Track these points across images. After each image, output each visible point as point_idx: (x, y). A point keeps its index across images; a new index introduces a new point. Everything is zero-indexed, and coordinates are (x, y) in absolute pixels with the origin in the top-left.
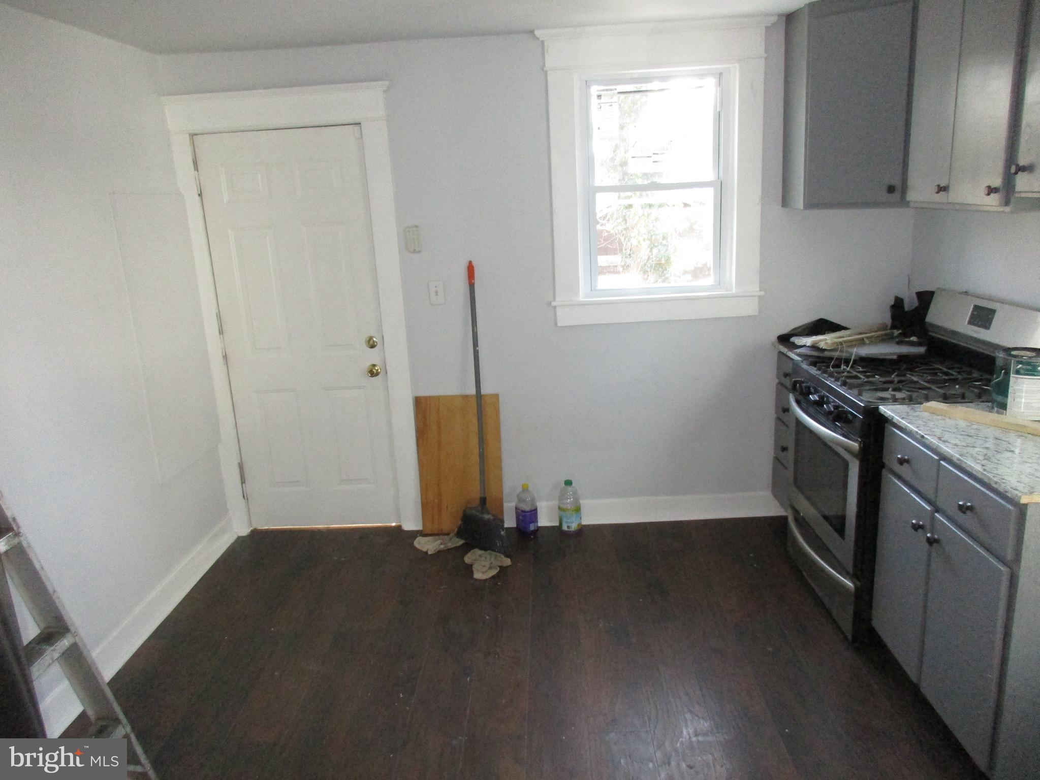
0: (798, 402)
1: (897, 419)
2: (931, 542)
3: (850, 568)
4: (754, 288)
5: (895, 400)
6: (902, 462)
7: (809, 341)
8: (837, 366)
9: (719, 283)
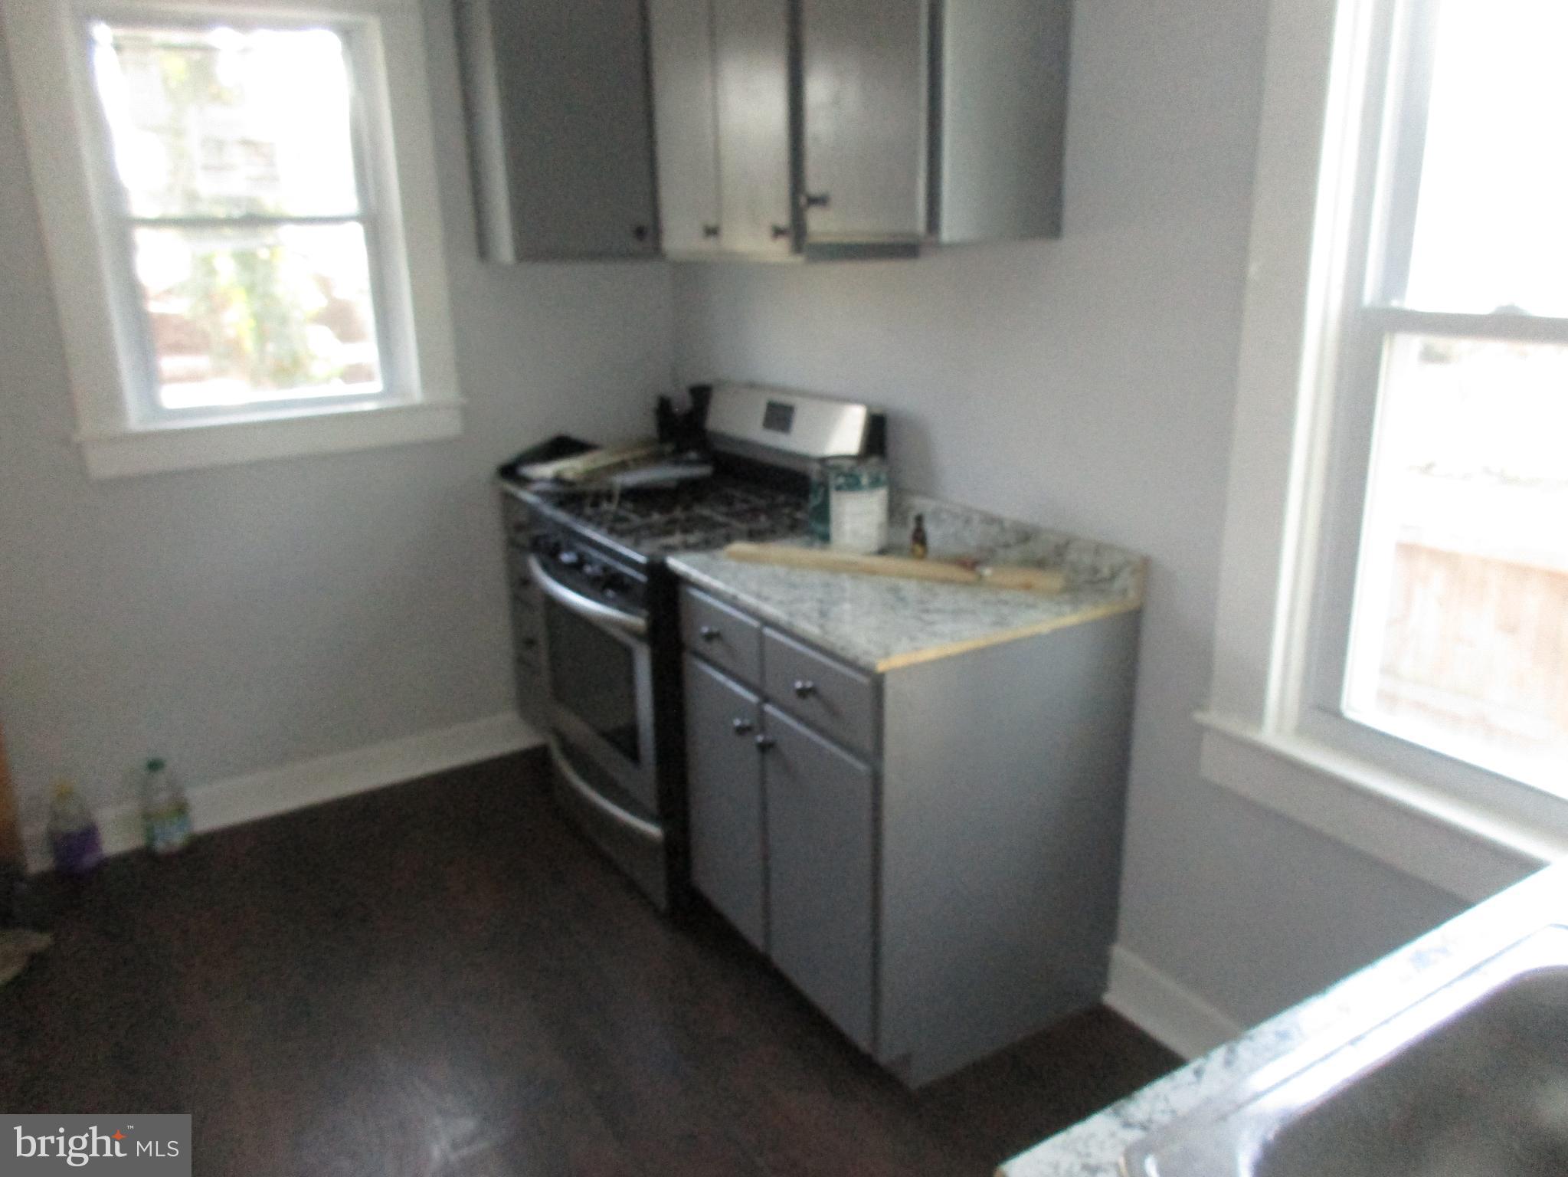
0: (546, 567)
1: (695, 574)
2: (764, 748)
3: (652, 805)
4: (450, 393)
5: (688, 547)
6: (710, 637)
7: (546, 471)
8: (595, 504)
9: (391, 388)
